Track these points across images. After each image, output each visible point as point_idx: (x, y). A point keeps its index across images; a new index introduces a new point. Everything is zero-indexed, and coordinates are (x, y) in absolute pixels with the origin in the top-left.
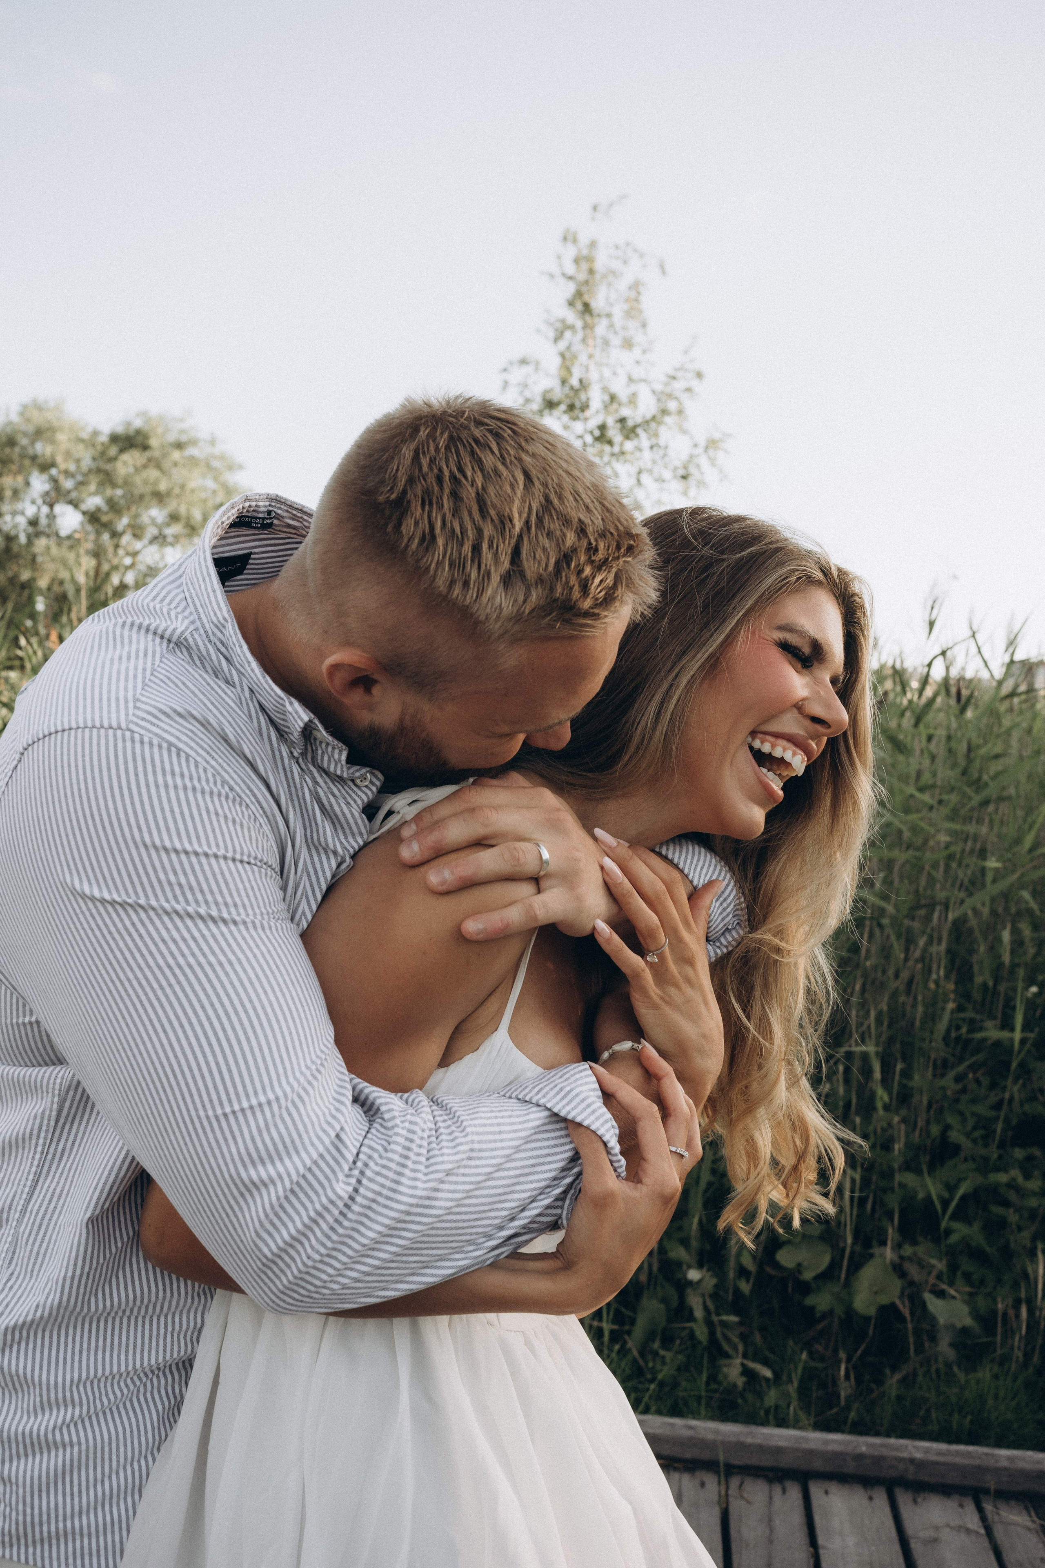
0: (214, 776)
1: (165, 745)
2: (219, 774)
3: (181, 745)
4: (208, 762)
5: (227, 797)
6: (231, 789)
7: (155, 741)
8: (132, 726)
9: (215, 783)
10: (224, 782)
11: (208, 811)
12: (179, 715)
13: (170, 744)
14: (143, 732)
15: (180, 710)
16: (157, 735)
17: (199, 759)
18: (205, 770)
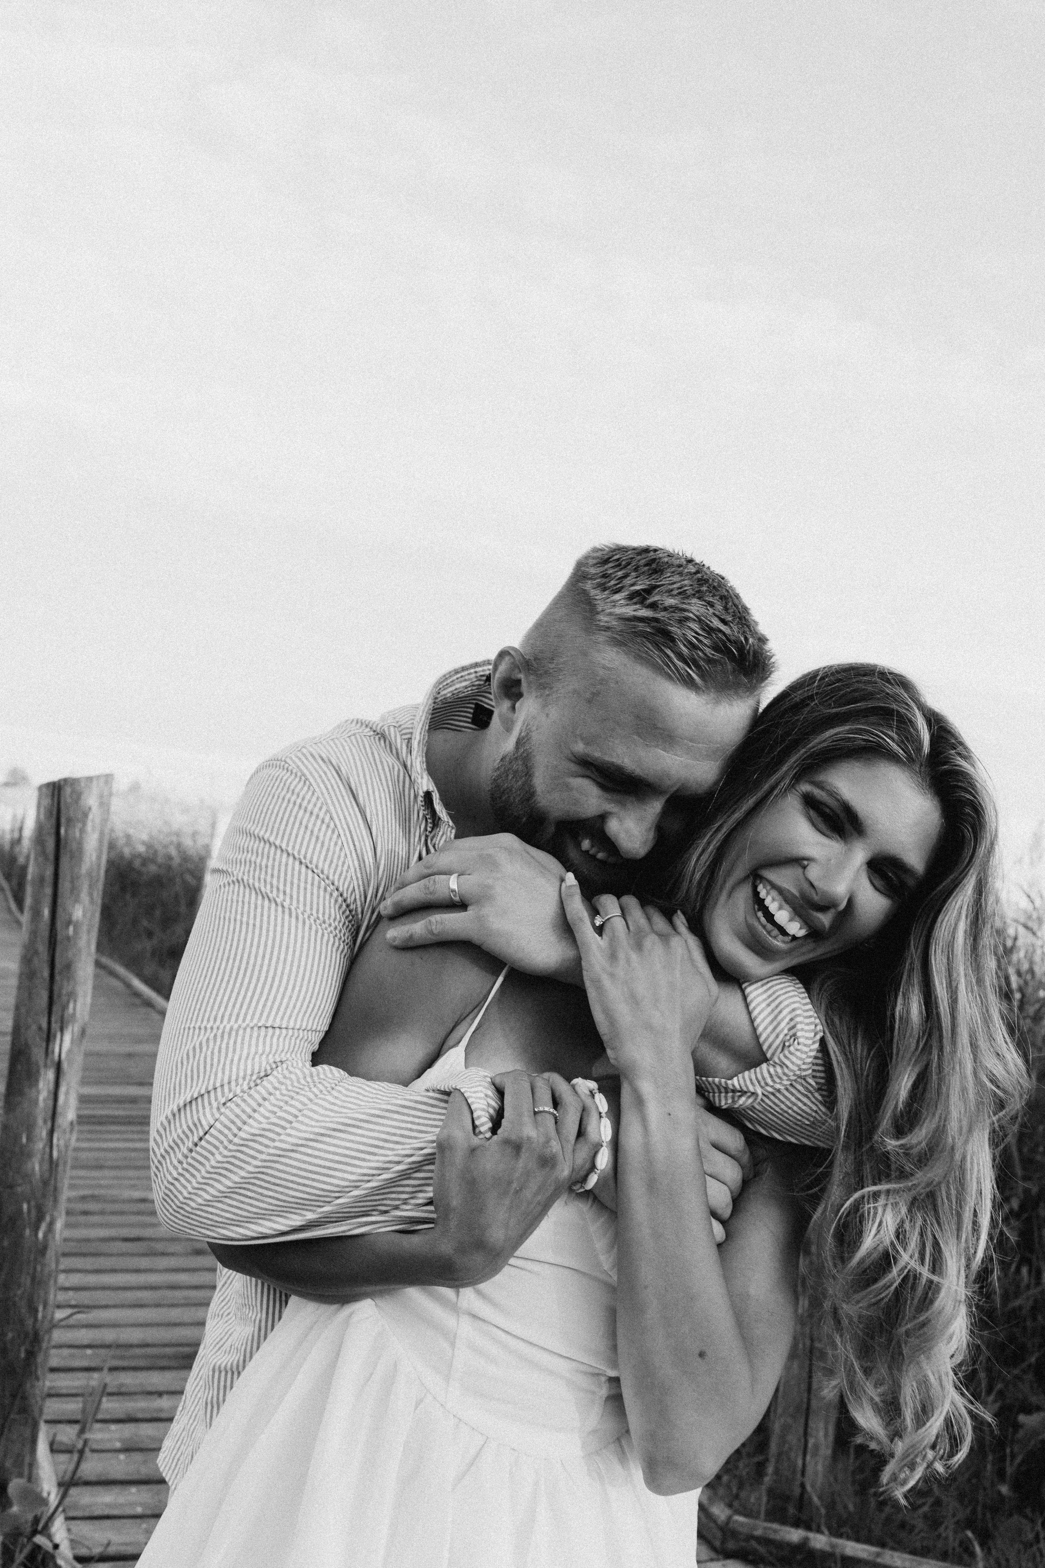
0: (322, 803)
1: (299, 774)
2: (327, 805)
3: (309, 776)
4: (323, 794)
5: (323, 822)
6: (332, 818)
7: (294, 771)
8: (288, 760)
9: (321, 809)
10: (328, 811)
11: (301, 823)
12: (323, 760)
13: (304, 775)
14: (291, 763)
15: (324, 756)
16: (298, 767)
17: (317, 790)
18: (318, 799)
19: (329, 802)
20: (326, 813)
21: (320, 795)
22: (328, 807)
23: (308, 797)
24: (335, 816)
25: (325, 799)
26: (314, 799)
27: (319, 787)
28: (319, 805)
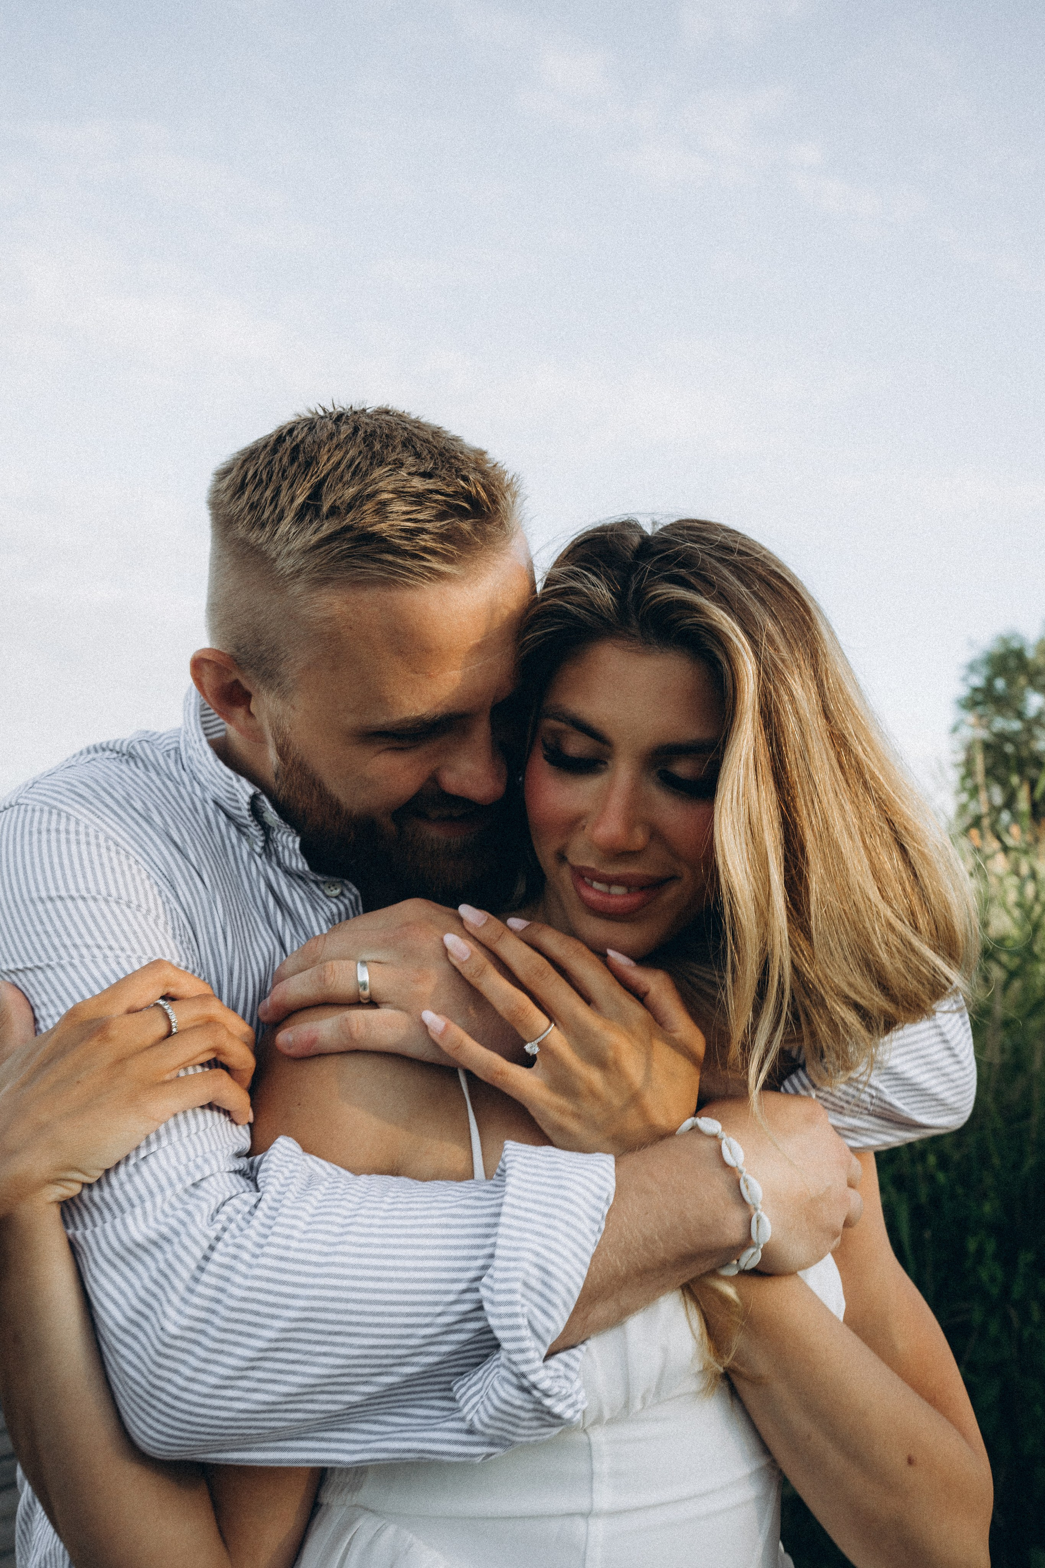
0: (96, 832)
1: (46, 809)
2: (102, 830)
4: (89, 819)
5: (108, 849)
6: (117, 845)
7: (38, 807)
9: (97, 837)
10: (108, 838)
13: (53, 808)
17: (80, 817)
18: (86, 827)
19: (104, 826)
20: (106, 841)
21: (88, 822)
22: (105, 832)
23: (72, 827)
24: (119, 840)
25: (97, 825)
26: (82, 829)
27: (81, 813)
28: (91, 831)
